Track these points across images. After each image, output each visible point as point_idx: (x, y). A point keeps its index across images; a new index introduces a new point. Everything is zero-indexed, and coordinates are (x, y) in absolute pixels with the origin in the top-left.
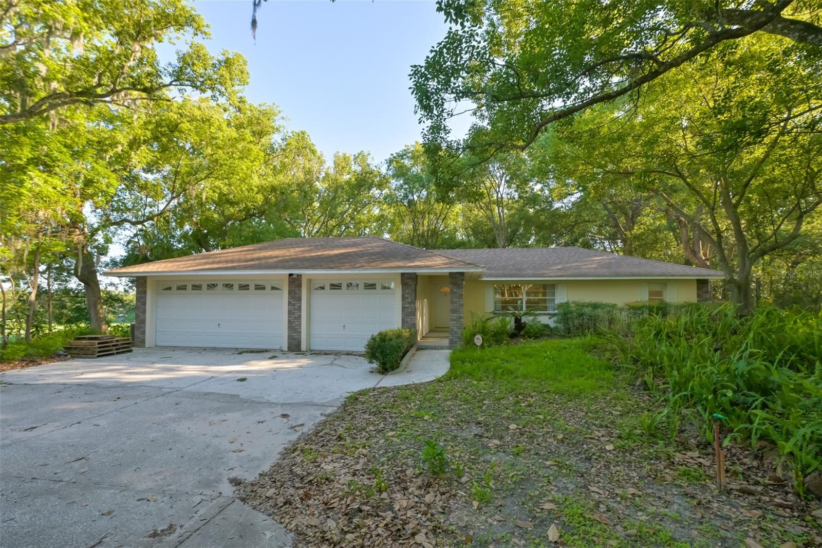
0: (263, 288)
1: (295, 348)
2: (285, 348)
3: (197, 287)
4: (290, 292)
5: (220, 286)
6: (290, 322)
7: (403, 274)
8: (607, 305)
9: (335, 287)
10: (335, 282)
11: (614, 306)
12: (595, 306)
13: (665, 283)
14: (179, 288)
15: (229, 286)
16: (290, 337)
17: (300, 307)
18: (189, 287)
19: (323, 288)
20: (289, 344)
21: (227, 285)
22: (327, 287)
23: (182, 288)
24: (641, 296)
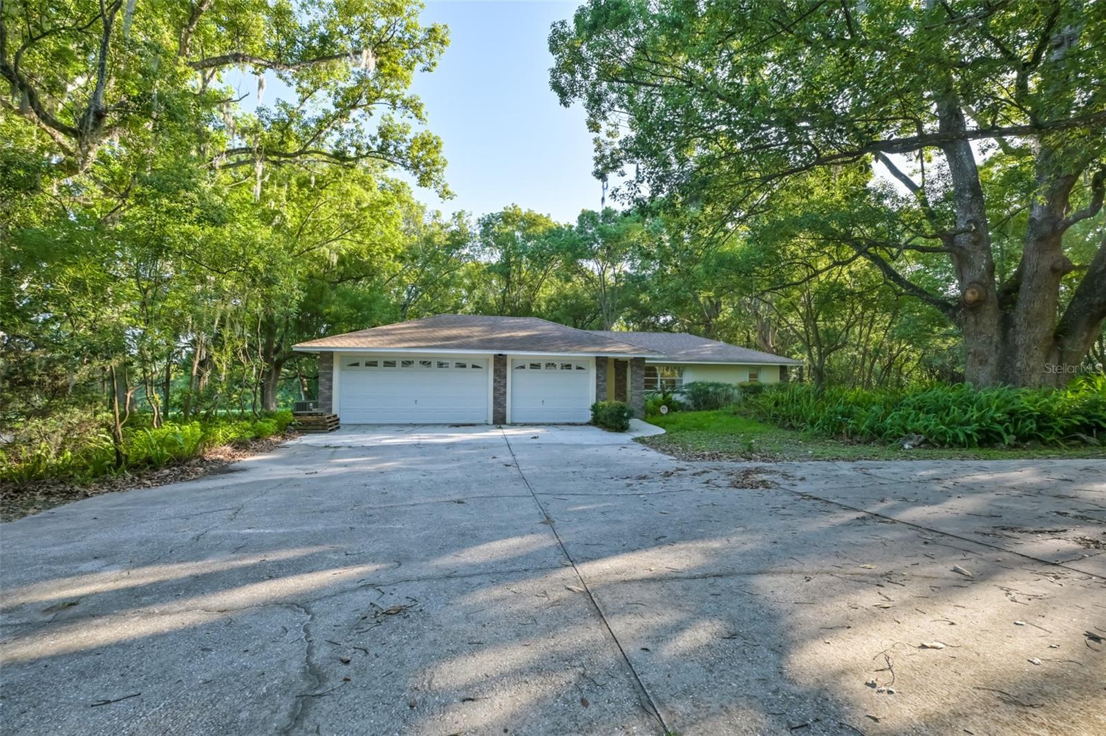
0: (464, 366)
1: (500, 420)
2: (491, 421)
3: (389, 364)
4: (495, 371)
5: (417, 363)
6: (495, 398)
7: (597, 358)
8: (725, 385)
9: (535, 366)
10: (535, 363)
11: (730, 385)
12: (717, 385)
13: (759, 368)
14: (368, 364)
15: (426, 363)
16: (495, 411)
17: (505, 384)
18: (381, 364)
19: (523, 367)
20: (495, 417)
21: (424, 362)
22: (528, 366)
23: (374, 364)
24: (744, 378)
